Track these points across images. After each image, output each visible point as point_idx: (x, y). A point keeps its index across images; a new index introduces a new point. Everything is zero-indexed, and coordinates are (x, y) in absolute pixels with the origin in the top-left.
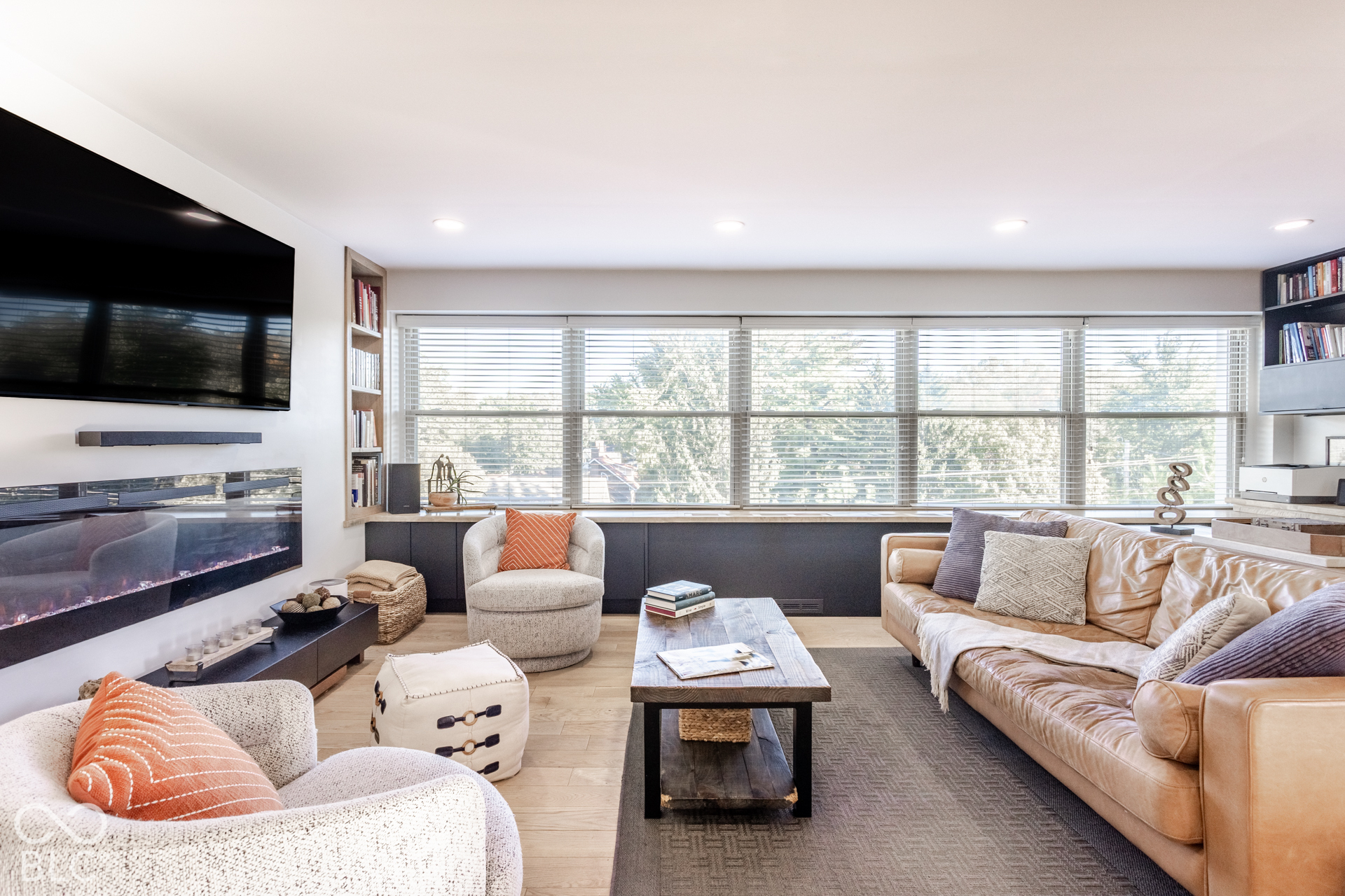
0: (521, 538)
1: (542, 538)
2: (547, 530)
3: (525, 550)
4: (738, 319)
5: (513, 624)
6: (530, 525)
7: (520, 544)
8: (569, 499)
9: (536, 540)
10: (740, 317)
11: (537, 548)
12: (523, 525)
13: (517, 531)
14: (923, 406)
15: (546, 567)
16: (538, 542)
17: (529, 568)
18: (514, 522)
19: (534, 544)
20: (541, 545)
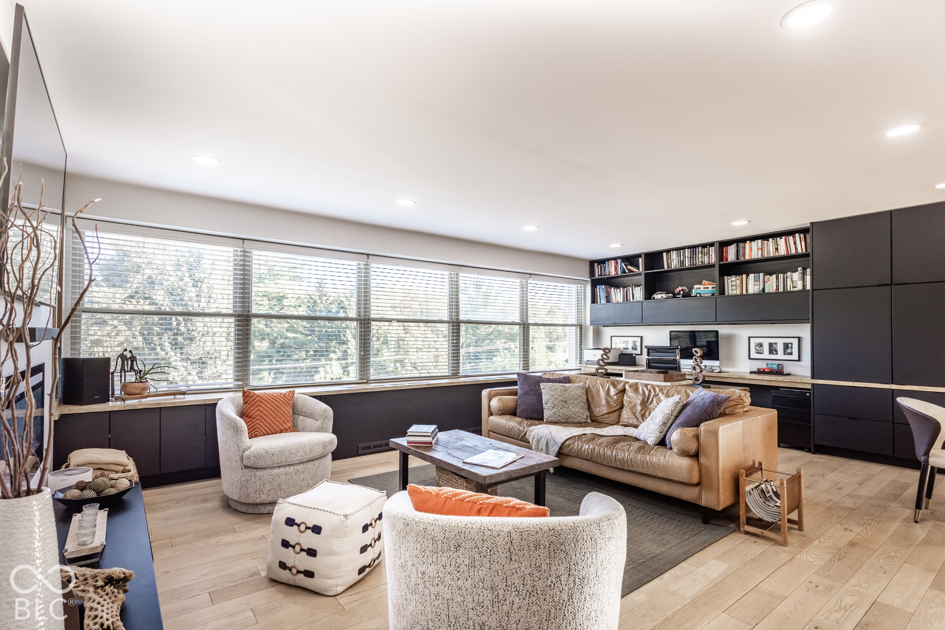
0: (261, 411)
1: (278, 411)
2: (280, 404)
3: (265, 420)
4: (366, 256)
5: (286, 474)
6: (267, 402)
7: (261, 417)
8: (241, 383)
9: (273, 412)
10: (368, 255)
11: (275, 418)
12: (261, 402)
13: (257, 406)
14: (462, 317)
15: (281, 432)
16: (275, 414)
17: (269, 434)
18: (253, 400)
19: (272, 415)
20: (277, 415)
